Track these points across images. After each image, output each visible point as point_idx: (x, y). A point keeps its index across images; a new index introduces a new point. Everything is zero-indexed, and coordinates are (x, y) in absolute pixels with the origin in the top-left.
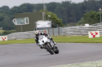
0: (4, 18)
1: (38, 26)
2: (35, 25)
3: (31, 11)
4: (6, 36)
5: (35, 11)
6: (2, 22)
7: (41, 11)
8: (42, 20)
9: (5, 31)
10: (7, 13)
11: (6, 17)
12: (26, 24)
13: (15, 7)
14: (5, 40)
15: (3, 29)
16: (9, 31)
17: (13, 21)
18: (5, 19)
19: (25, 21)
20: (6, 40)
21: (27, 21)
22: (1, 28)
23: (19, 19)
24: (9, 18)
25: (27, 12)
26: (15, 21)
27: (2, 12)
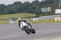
0: (36, 7)
2: (55, 12)
4: (37, 18)
5: (54, 3)
6: (35, 10)
7: (58, 3)
9: (37, 15)
10: (38, 4)
11: (37, 7)
12: (49, 11)
14: (37, 20)
15: (35, 14)
16: (39, 15)
17: (41, 9)
18: (36, 8)
19: (49, 9)
22: (34, 13)
23: (45, 8)
24: (39, 7)
25: (49, 4)
26: (42, 9)
27: (35, 4)
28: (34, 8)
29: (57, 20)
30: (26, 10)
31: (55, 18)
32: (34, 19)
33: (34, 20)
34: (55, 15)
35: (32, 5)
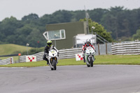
0: (31, 30)
1: (78, 42)
2: (74, 40)
3: (69, 21)
6: (29, 36)
7: (82, 20)
8: (83, 33)
9: (33, 48)
10: (36, 24)
11: (34, 29)
12: (61, 38)
13: (46, 15)
14: (33, 61)
16: (39, 49)
17: (44, 34)
18: (32, 33)
19: (61, 35)
20: (35, 60)
21: (63, 34)
22: (28, 45)
23: (51, 32)
24: (38, 30)
25: (62, 22)
26: (46, 34)
27: (28, 22)
28: (27, 32)
29: (79, 59)
30: (9, 37)
31: (76, 55)
32: (27, 56)
33: (28, 60)
34: (75, 47)
35: (22, 26)
